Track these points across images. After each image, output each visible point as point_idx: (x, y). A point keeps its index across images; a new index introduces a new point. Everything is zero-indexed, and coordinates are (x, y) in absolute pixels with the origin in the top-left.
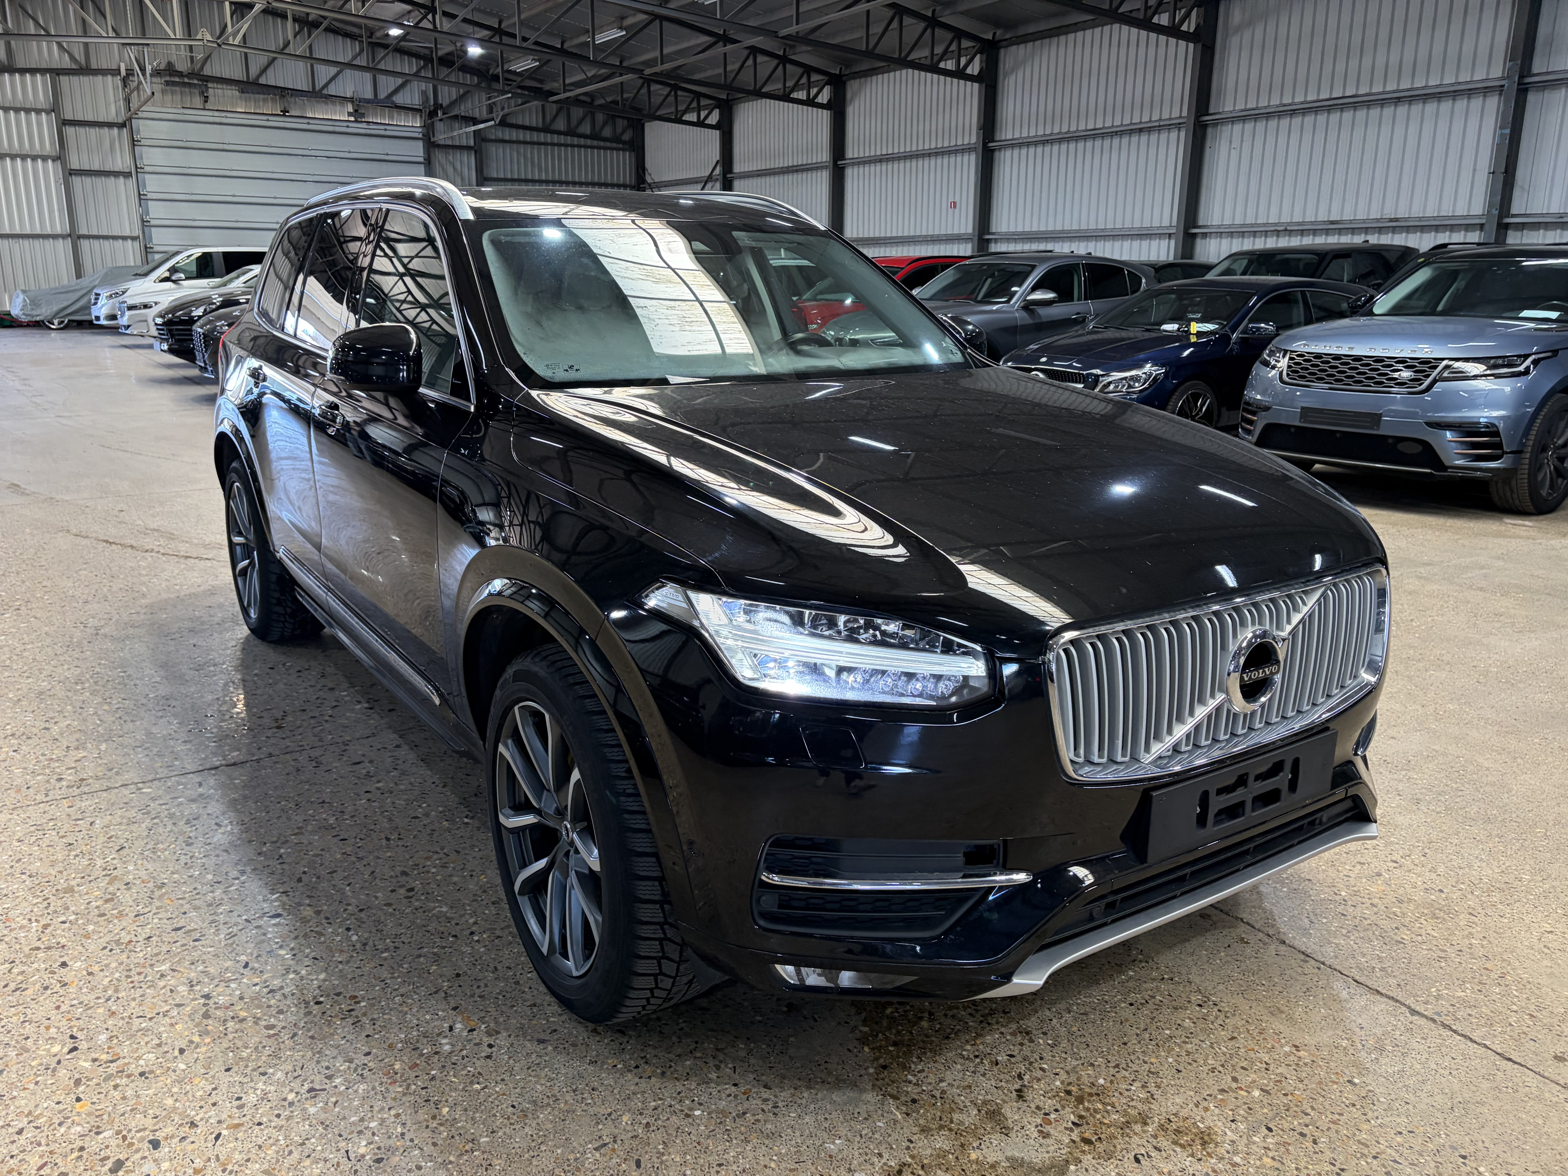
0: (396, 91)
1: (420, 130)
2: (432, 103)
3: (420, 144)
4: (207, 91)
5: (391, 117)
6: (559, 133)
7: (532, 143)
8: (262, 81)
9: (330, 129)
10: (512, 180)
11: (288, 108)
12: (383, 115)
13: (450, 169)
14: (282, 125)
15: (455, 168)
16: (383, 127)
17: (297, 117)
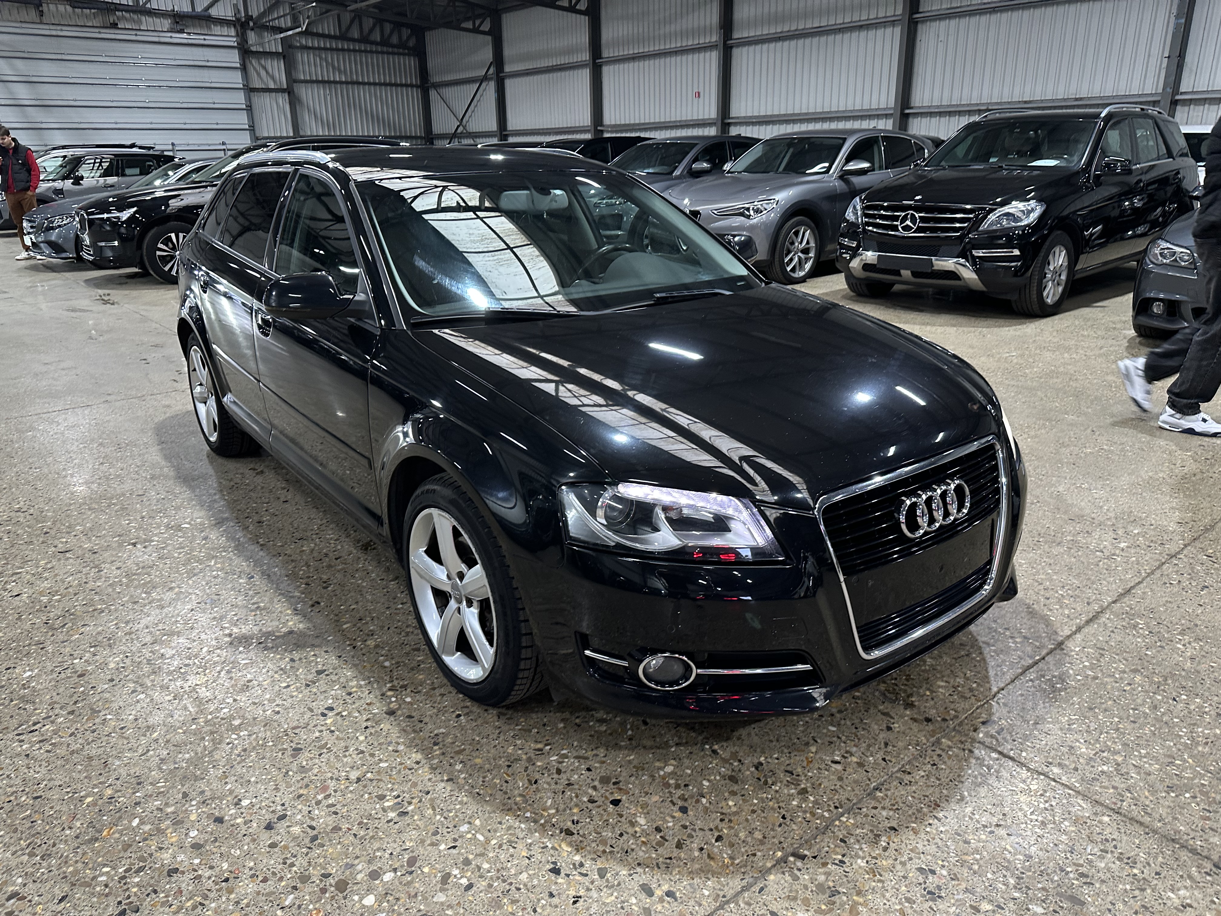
0: (211, 5)
1: (235, 39)
2: (243, 15)
3: (236, 51)
4: (41, 6)
5: (210, 28)
6: (354, 40)
7: (331, 49)
9: (156, 39)
10: (317, 82)
11: (116, 21)
12: (201, 27)
13: (263, 73)
14: (113, 36)
15: (267, 72)
16: (202, 37)
17: (125, 29)
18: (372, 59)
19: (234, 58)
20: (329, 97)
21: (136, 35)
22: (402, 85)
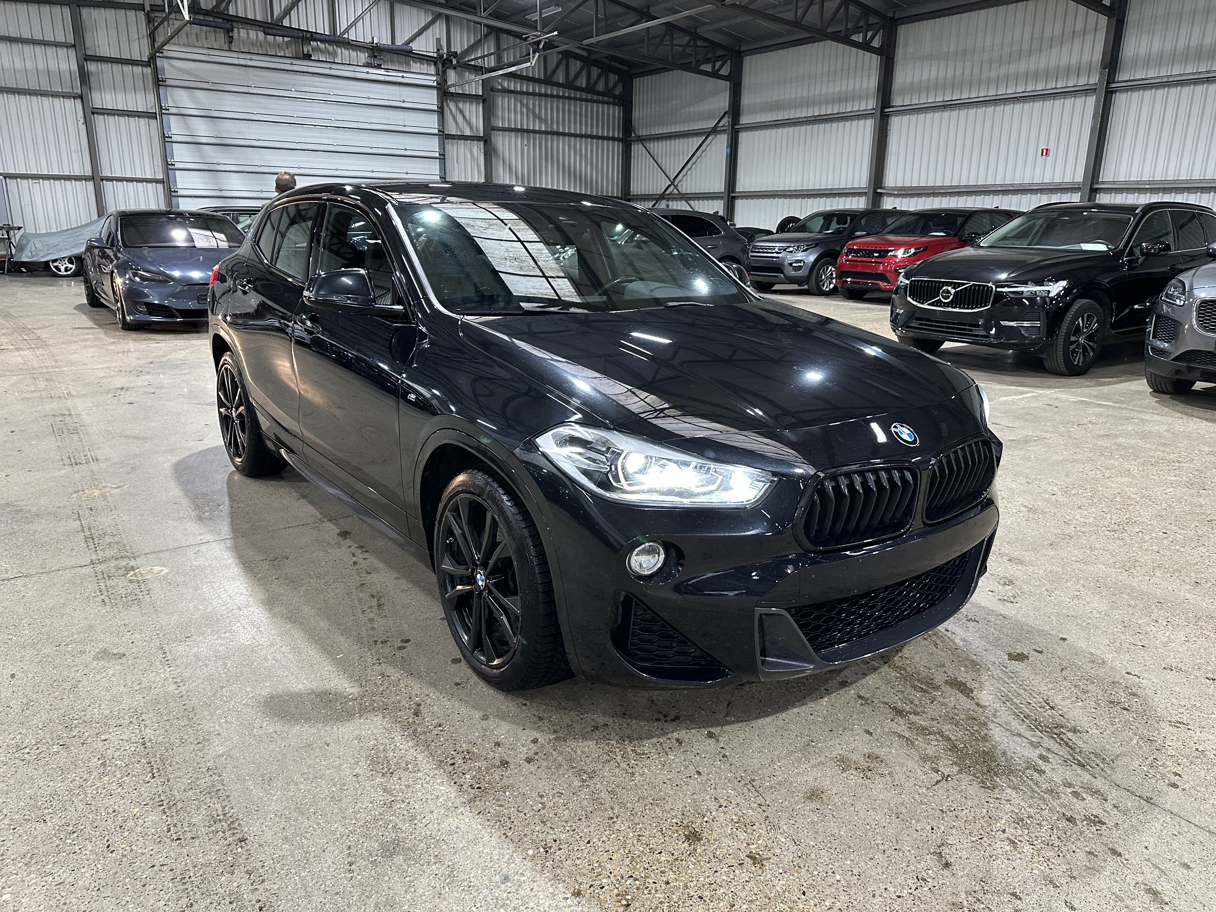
0: (413, 39)
1: (435, 78)
2: (445, 52)
3: (435, 92)
4: (233, 30)
5: (408, 65)
6: (558, 85)
7: (534, 94)
8: (286, 23)
9: (351, 75)
10: (516, 130)
11: (311, 53)
12: (399, 63)
13: (460, 118)
14: (305, 69)
15: (464, 117)
16: (401, 74)
17: (319, 61)
18: (575, 107)
19: (431, 99)
20: (526, 148)
21: (330, 68)
22: (603, 138)
